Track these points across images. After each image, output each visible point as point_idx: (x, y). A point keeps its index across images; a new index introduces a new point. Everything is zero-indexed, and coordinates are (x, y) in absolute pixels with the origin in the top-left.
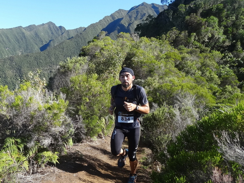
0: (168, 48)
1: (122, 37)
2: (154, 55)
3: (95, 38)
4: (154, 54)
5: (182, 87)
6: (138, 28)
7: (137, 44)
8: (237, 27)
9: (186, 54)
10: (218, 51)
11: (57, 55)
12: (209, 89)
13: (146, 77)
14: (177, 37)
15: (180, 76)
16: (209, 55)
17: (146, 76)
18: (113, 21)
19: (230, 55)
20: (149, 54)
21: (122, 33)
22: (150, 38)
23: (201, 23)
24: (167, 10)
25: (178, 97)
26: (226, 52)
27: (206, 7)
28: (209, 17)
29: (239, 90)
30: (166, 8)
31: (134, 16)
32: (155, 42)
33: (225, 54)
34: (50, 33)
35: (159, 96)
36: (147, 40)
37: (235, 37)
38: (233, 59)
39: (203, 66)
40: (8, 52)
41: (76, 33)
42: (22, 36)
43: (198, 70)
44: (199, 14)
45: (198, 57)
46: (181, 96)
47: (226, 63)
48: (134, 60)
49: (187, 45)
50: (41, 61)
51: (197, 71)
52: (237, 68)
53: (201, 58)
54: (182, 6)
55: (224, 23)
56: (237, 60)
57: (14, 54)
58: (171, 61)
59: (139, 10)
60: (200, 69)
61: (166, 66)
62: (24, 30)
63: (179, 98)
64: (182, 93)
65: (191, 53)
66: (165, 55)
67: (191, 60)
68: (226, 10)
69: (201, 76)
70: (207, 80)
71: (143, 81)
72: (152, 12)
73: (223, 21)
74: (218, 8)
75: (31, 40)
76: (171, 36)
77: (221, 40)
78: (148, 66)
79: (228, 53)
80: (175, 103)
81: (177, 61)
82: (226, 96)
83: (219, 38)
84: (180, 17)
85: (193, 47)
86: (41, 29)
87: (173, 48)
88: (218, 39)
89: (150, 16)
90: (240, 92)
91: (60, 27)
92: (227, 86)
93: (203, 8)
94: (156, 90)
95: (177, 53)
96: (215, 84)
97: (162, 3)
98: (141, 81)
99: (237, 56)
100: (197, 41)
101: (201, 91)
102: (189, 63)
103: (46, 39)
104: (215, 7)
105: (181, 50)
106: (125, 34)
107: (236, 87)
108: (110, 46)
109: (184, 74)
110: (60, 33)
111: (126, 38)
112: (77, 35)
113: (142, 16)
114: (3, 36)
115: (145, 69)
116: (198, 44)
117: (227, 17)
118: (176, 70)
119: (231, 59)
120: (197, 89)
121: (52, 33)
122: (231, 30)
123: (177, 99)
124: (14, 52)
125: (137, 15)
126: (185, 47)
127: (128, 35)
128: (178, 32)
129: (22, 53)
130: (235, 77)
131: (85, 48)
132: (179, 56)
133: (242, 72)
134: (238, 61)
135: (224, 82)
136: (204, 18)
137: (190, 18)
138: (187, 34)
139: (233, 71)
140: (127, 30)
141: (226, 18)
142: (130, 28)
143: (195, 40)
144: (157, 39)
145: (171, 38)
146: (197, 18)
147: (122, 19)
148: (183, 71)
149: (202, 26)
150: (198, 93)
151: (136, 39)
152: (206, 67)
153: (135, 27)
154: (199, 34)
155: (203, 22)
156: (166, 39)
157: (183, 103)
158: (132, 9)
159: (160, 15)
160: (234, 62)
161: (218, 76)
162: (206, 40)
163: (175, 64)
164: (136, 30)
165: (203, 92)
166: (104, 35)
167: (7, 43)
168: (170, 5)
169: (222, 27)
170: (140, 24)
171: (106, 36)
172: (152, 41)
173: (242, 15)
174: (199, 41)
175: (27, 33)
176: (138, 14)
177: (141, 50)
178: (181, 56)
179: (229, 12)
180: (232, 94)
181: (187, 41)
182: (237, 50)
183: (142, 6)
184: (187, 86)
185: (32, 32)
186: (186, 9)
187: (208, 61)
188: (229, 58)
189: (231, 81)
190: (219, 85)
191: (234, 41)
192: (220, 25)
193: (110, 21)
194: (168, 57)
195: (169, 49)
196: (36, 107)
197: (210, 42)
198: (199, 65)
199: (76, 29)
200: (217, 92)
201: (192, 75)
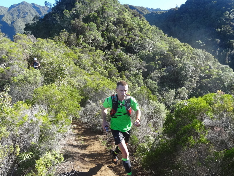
8: (109, 31)
9: (79, 53)
10: (101, 50)
14: (68, 39)
16: (95, 54)
19: (109, 53)
26: (106, 51)
27: (85, 14)
28: (90, 23)
37: (110, 40)
43: (92, 66)
44: (81, 20)
45: (88, 55)
47: (108, 59)
52: (115, 63)
54: (67, 11)
55: (101, 28)
56: (114, 57)
67: (84, 59)
68: (99, 18)
73: (99, 26)
74: (94, 16)
81: (75, 60)
83: (100, 40)
84: (66, 20)
85: (82, 47)
89: (36, 17)
99: (113, 54)
116: (86, 45)
117: (102, 23)
119: (110, 56)
122: (106, 34)
126: (76, 47)
128: (68, 34)
130: (116, 70)
133: (119, 66)
136: (86, 23)
137: (75, 23)
138: (76, 36)
149: (86, 30)
152: (96, 64)
154: (85, 36)
155: (86, 27)
161: (105, 70)
169: (100, 31)
170: (29, 24)
174: (85, 42)
178: (77, 55)
179: (102, 20)
181: (77, 42)
182: (113, 49)
186: (70, 14)
189: (114, 73)
190: (107, 77)
191: (110, 42)
195: (67, 50)
197: (93, 43)
198: (92, 62)
201: (88, 71)
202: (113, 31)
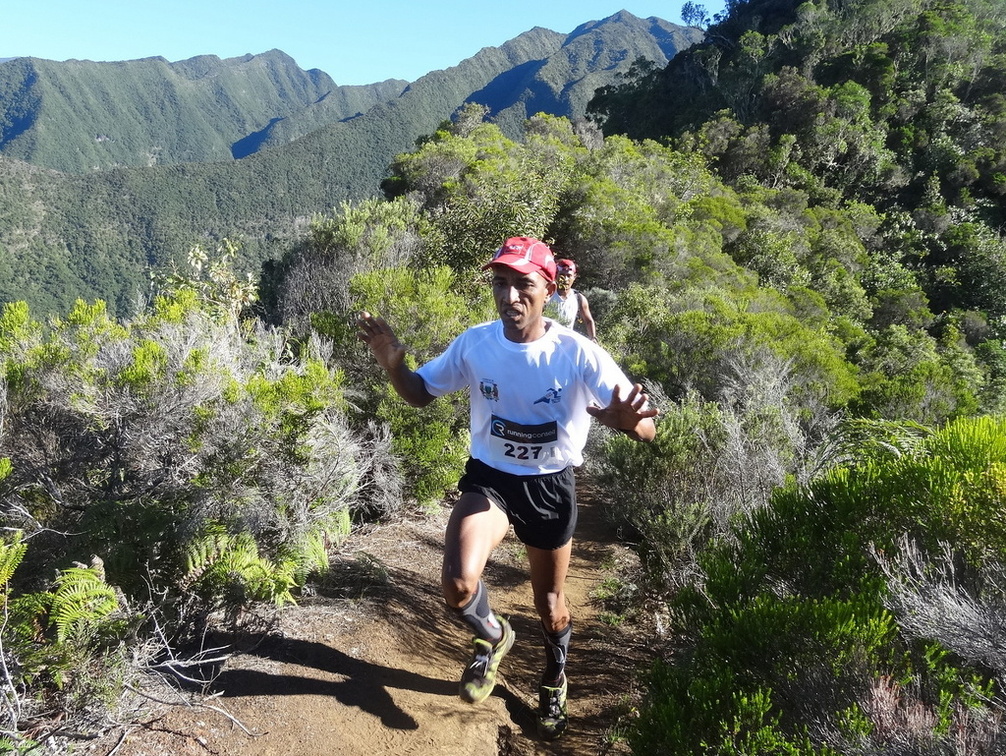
0: (702, 182)
1: (543, 131)
2: (653, 203)
3: (444, 126)
4: (653, 198)
5: (749, 327)
6: (601, 101)
7: (593, 160)
8: (931, 125)
9: (761, 206)
10: (869, 202)
11: (297, 178)
12: (835, 332)
13: (622, 281)
14: (732, 145)
15: (740, 284)
16: (838, 217)
17: (622, 279)
18: (512, 66)
19: (907, 219)
20: (637, 199)
21: (542, 114)
22: (641, 140)
23: (815, 102)
24: (703, 46)
25: (732, 363)
26: (894, 210)
27: (832, 48)
28: (842, 85)
29: (932, 341)
30: (699, 38)
31: (587, 55)
32: (656, 156)
33: (889, 215)
34: (274, 93)
35: (670, 355)
36: (630, 148)
37: (922, 160)
38: (914, 234)
39: (816, 252)
40: (104, 152)
41: (372, 102)
42: (161, 96)
43: (801, 264)
44: (809, 72)
45: (802, 219)
46: (744, 363)
47: (892, 245)
48: (583, 219)
49: (765, 174)
50: (234, 194)
51: (797, 269)
52: (927, 267)
53: (811, 225)
54: (755, 37)
55: (889, 109)
56: (929, 239)
57: (130, 162)
58: (712, 227)
59: (606, 37)
60: (805, 262)
61: (692, 245)
62: (172, 73)
63: (737, 369)
64: (749, 351)
65: (778, 203)
66: (693, 204)
67: (776, 229)
68: (895, 65)
69: (809, 287)
70: (829, 304)
71: (612, 296)
72: (648, 49)
73: (886, 100)
74: (869, 57)
75: (199, 114)
76: (712, 141)
77: (878, 167)
78: (633, 244)
79: (901, 212)
80: (722, 385)
81: (731, 231)
82: (889, 360)
83: (873, 159)
84: (746, 75)
85: (786, 184)
86: (239, 73)
87: (720, 184)
88: (868, 162)
89: (642, 62)
90: (936, 351)
91: (315, 73)
92: (893, 327)
93: (821, 51)
94: (654, 334)
95: (733, 200)
96: (856, 316)
97: (685, 19)
98: (605, 295)
99: (928, 225)
100: (799, 163)
101: (811, 345)
102: (771, 238)
103: (256, 116)
104: (862, 52)
105: (744, 191)
106: (552, 119)
107: (924, 332)
108: (498, 160)
109: (754, 277)
110: (313, 97)
111: (557, 134)
112: (377, 107)
113: (616, 59)
114: (87, 89)
115: (621, 251)
116: (805, 175)
117: (900, 89)
118: (726, 260)
119: (908, 235)
120: (799, 336)
121: (282, 94)
122: (911, 135)
123: (729, 371)
124: (130, 155)
125: (598, 54)
126: (761, 181)
127: (562, 124)
128: (736, 127)
129: (161, 161)
130: (921, 298)
131: (407, 162)
132: (737, 213)
133: (941, 282)
134: (932, 243)
135: (884, 315)
136: (825, 87)
137: (780, 83)
138: (767, 136)
139: (916, 275)
140: (560, 108)
141: (898, 92)
142: (572, 98)
143: (792, 158)
144: (665, 145)
145: (712, 148)
146: (802, 83)
147: (544, 62)
148: (751, 268)
149: (817, 113)
150: (800, 350)
151: (593, 141)
152: (825, 258)
153: (591, 95)
154: (806, 139)
155: (823, 100)
156: (694, 149)
157: (750, 387)
158: (581, 30)
159: (679, 60)
160: (918, 246)
161: (864, 292)
162: (831, 164)
163: (725, 238)
164: (593, 106)
165: (817, 347)
166: (478, 116)
167: (102, 118)
168: (711, 28)
169: (882, 122)
170: (608, 87)
171: (484, 121)
172: (646, 153)
173: (946, 86)
174: (805, 163)
175: (185, 87)
176: (602, 50)
177: (609, 182)
178: (746, 212)
179: (906, 74)
180: (908, 354)
181: (767, 162)
182: (928, 205)
183: (615, 22)
184: (764, 325)
185: (204, 83)
186: (766, 49)
187: (833, 237)
188: (901, 228)
189: (908, 312)
190: (867, 321)
191: (921, 174)
192: (875, 116)
193: (502, 66)
194: (700, 214)
195: (706, 186)
196: (216, 389)
197: (841, 169)
198: (806, 247)
199: (375, 86)
200: (860, 347)
201: (779, 282)
202: (949, 123)
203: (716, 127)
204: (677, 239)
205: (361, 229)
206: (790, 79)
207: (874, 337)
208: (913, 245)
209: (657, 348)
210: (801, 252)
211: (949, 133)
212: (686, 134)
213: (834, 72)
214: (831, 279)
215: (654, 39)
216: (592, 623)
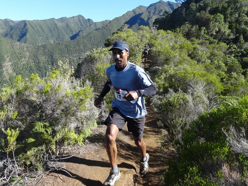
0: (182, 40)
1: (142, 30)
2: (170, 45)
3: (119, 30)
4: (170, 44)
5: (194, 74)
6: (156, 22)
7: (155, 36)
8: (240, 23)
9: (197, 45)
10: (225, 42)
11: (85, 44)
12: (217, 75)
13: (163, 65)
14: (189, 30)
15: (192, 64)
16: (217, 46)
17: (163, 64)
18: (135, 15)
19: (235, 46)
20: (166, 45)
21: (142, 26)
22: (166, 31)
23: (210, 19)
24: (181, 7)
25: (190, 83)
26: (231, 44)
27: (213, 5)
28: (216, 14)
29: (243, 76)
30: (180, 5)
31: (153, 11)
32: (170, 34)
34: (80, 25)
35: (175, 82)
36: (164, 32)
37: (238, 31)
38: (237, 50)
39: (211, 55)
40: (42, 40)
41: (102, 25)
42: (54, 27)
43: (208, 59)
44: (207, 12)
45: (207, 47)
46: (193, 83)
47: (231, 53)
48: (153, 50)
49: (198, 37)
50: (71, 48)
51: (207, 60)
52: (241, 58)
53: (210, 49)
54: (193, 4)
55: (228, 19)
56: (241, 51)
57: (47, 42)
58: (185, 50)
59: (157, 7)
60: (209, 58)
61: (180, 55)
62: (56, 21)
63: (192, 85)
64: (195, 80)
65: (201, 44)
66: (180, 45)
67: (201, 50)
68: (230, 8)
69: (210, 64)
70: (216, 68)
71: (160, 68)
72: (168, 9)
73: (228, 17)
74: (223, 7)
75: (63, 30)
76: (184, 30)
77: (227, 34)
78: (165, 55)
79: (233, 44)
80: (188, 89)
81: (190, 51)
82: (232, 81)
83: (225, 32)
84: (192, 13)
85: (203, 39)
86: (71, 21)
87: (186, 40)
88: (224, 33)
89: (166, 12)
90: (244, 79)
91: (89, 20)
92: (233, 73)
93: (210, 7)
94: (171, 77)
95: (190, 44)
96: (223, 71)
97: (176, 1)
98: (159, 68)
99: (240, 47)
100: (206, 34)
101: (211, 78)
102: (200, 52)
103: (76, 30)
104: (221, 6)
105: (193, 41)
106: (144, 27)
107: (241, 74)
108: (132, 37)
109: (196, 62)
110: (88, 25)
111: (146, 30)
112: (103, 27)
113: (160, 12)
114: (38, 26)
115: (162, 57)
116: (208, 37)
117: (231, 14)
118: (189, 58)
120: (207, 76)
121: (81, 25)
122: (235, 25)
123: (190, 85)
124: (47, 41)
125: (155, 11)
126: (197, 39)
127: (147, 28)
128: (190, 26)
129: (54, 42)
130: (239, 65)
131: (110, 39)
132: (191, 47)
133: (245, 61)
134: (242, 52)
135: (230, 70)
136: (212, 15)
137: (200, 15)
138: (198, 28)
139: (238, 60)
140: (147, 24)
141: (231, 15)
142: (149, 22)
143: (204, 33)
144: (172, 31)
146: (206, 15)
147: (142, 14)
148: (195, 60)
149: (210, 22)
150: (208, 80)
151: (154, 31)
152: (214, 57)
153: (154, 21)
154: (208, 28)
155: (212, 18)
156: (180, 32)
157: (195, 89)
158: (151, 5)
159: (175, 11)
160: (238, 53)
161: (224, 65)
162: (214, 34)
163: (188, 53)
164: (154, 23)
165: (212, 79)
166: (127, 27)
167: (41, 33)
168: (183, 3)
169: (227, 23)
170: (158, 18)
171: (128, 28)
172: (168, 33)
173: (243, 13)
174: (208, 34)
175: (59, 24)
177: (159, 41)
178: (193, 46)
179: (233, 11)
180: (237, 80)
181: (198, 34)
182: (240, 42)
183: (159, 3)
184: (198, 74)
185: (64, 23)
186: (196, 7)
187: (216, 51)
188: (233, 49)
189: (236, 69)
190: (225, 72)
191: (238, 35)
192: (225, 21)
193: (132, 15)
194: (181, 48)
195: (183, 41)
196: (64, 93)
197: (217, 35)
198: (209, 54)
199: (103, 22)
200: (224, 78)
201: (202, 63)
202: (244, 22)
203: (185, 26)
204: (176, 54)
205: (98, 55)
206: (203, 14)
207: (228, 76)
208: (236, 52)
209: (171, 80)
210: (208, 55)
211: (244, 24)
212: (178, 28)
213: (214, 11)
214: (216, 62)
215: (169, 6)
216: (157, 148)
